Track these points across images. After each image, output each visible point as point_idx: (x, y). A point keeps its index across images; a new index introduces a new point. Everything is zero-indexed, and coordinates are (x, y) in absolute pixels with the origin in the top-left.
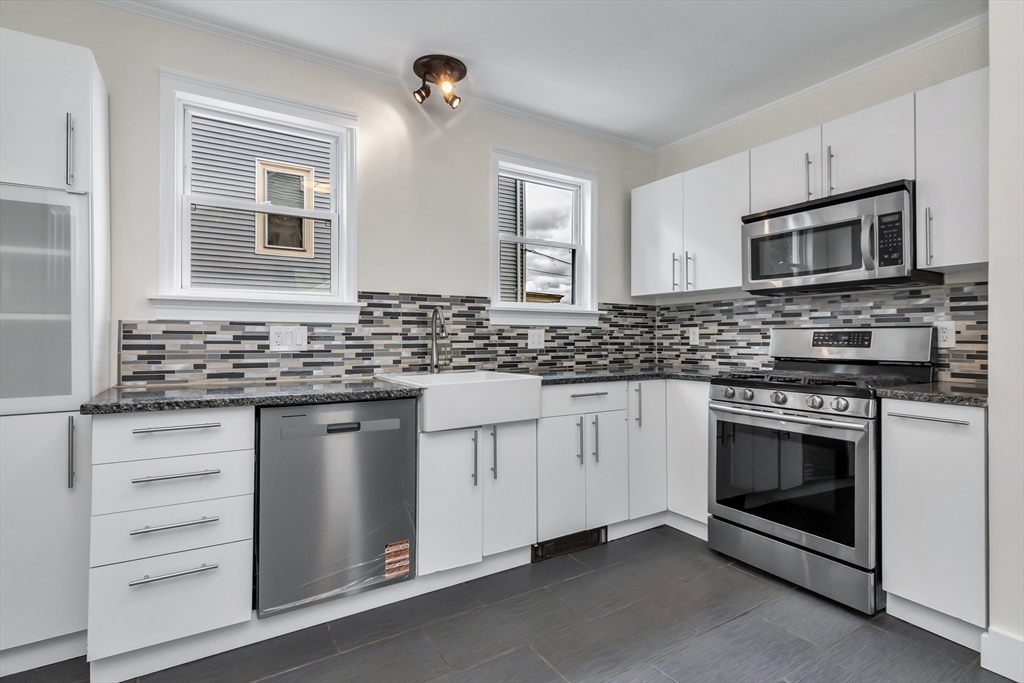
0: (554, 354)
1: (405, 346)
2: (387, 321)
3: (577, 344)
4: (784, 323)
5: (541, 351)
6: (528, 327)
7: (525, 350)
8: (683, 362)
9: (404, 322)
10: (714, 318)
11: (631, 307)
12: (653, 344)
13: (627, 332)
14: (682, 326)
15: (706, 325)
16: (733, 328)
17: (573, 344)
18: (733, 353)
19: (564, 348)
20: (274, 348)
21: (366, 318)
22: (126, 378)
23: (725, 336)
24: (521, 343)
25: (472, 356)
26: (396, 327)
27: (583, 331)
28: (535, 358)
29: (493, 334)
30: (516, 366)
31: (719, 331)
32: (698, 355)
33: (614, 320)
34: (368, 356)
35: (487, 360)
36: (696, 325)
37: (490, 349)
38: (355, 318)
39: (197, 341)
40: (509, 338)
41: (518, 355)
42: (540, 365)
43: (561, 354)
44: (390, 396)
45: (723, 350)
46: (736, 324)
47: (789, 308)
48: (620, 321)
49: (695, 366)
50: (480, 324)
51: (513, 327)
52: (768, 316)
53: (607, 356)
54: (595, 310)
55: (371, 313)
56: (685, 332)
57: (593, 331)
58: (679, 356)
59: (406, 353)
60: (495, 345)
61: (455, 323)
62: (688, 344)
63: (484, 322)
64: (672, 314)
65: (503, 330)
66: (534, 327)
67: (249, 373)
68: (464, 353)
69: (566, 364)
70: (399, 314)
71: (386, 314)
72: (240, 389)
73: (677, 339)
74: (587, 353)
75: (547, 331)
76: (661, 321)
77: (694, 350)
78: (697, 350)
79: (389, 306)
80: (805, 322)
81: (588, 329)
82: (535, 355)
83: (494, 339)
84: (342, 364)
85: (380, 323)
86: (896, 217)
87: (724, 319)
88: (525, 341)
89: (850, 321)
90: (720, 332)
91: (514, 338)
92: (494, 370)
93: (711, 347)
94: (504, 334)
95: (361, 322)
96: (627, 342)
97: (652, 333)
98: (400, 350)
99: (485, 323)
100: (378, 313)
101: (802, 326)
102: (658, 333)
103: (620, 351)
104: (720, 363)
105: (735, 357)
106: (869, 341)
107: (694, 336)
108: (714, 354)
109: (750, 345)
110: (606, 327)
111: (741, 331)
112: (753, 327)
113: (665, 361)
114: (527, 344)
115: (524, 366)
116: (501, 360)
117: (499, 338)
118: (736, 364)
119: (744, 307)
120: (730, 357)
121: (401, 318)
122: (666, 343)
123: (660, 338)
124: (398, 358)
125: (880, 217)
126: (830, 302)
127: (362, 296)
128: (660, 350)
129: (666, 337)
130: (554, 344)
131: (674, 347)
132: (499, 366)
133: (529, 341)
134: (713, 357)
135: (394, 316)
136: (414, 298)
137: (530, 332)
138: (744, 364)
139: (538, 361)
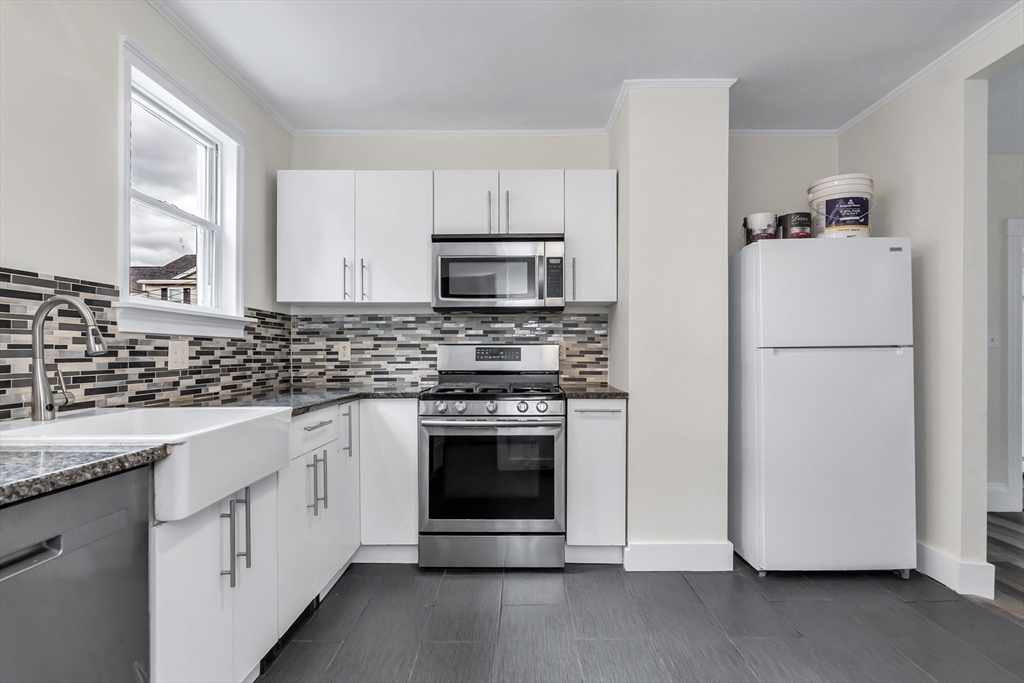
0: (198, 377)
3: (224, 362)
4: (442, 339)
5: (184, 372)
6: (167, 337)
7: (165, 372)
8: (328, 380)
10: (369, 332)
11: (273, 316)
12: (288, 360)
13: (269, 346)
14: (328, 340)
15: (358, 339)
16: (392, 342)
17: (218, 362)
18: (391, 368)
19: (207, 368)
23: (381, 351)
24: (159, 362)
25: (90, 386)
27: (229, 344)
28: (176, 384)
29: (122, 348)
30: (153, 397)
31: (375, 345)
32: (349, 372)
33: (258, 330)
35: (113, 390)
36: (347, 340)
37: (118, 372)
40: (144, 353)
41: (156, 380)
42: (183, 393)
43: (206, 376)
44: (123, 466)
45: (380, 366)
46: (395, 339)
47: (447, 326)
48: (263, 332)
49: (345, 384)
51: (150, 337)
52: (428, 333)
53: (251, 377)
54: (241, 316)
56: (332, 346)
57: (239, 343)
58: (324, 374)
60: (124, 365)
61: (62, 327)
62: (336, 360)
63: (110, 326)
64: (314, 326)
65: (135, 342)
66: (176, 337)
68: (79, 380)
69: (212, 389)
73: (321, 355)
74: (233, 374)
75: (191, 344)
76: (298, 333)
77: (344, 367)
78: (348, 367)
80: (461, 339)
81: (234, 341)
82: (176, 379)
83: (124, 355)
86: (559, 261)
87: (381, 333)
88: (163, 359)
89: (498, 339)
90: (377, 347)
91: (152, 354)
92: (123, 406)
93: (364, 363)
94: (138, 348)
96: (269, 358)
97: (288, 347)
99: (111, 329)
101: (459, 342)
102: (295, 348)
103: (262, 369)
104: (376, 380)
105: (393, 373)
106: (520, 355)
107: (344, 351)
108: (369, 370)
109: (409, 360)
110: (250, 338)
111: (400, 346)
112: (412, 342)
113: (304, 380)
114: (166, 363)
115: (163, 398)
116: (133, 389)
117: (131, 354)
118: (395, 380)
119: (404, 322)
120: (387, 373)
122: (306, 359)
123: (297, 354)
125: (548, 259)
126: (483, 322)
128: (297, 368)
129: (304, 352)
130: (199, 363)
131: (317, 363)
132: (131, 399)
133: (169, 359)
134: (368, 373)
137: (170, 344)
138: (404, 379)
139: (180, 388)
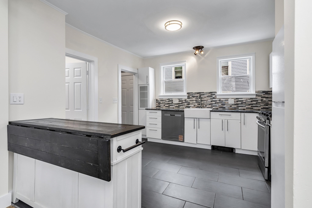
0: (237, 105)
1: (196, 103)
2: (193, 98)
3: (247, 103)
5: (233, 104)
6: (228, 98)
9: (196, 98)
20: (174, 103)
21: (189, 98)
22: (157, 106)
24: (226, 102)
26: (194, 99)
27: (249, 99)
30: (225, 108)
34: (189, 104)
35: (216, 106)
38: (186, 98)
39: (164, 101)
40: (222, 101)
41: (225, 105)
43: (240, 105)
50: (214, 98)
51: (224, 98)
53: (260, 107)
54: (254, 93)
55: (189, 96)
57: (254, 99)
59: (196, 104)
60: (218, 103)
61: (207, 98)
65: (221, 99)
66: (232, 98)
67: (171, 107)
70: (195, 96)
71: (192, 96)
72: (169, 109)
74: (251, 105)
79: (193, 95)
81: (251, 99)
82: (231, 105)
84: (184, 106)
85: (191, 98)
91: (224, 101)
95: (187, 98)
98: (195, 103)
100: (191, 96)
110: (259, 98)
114: (228, 103)
115: (227, 108)
116: (220, 106)
117: (219, 101)
121: (195, 97)
124: (194, 105)
127: (188, 93)
130: (238, 103)
132: (219, 108)
135: (194, 97)
136: (198, 93)
137: (229, 100)
